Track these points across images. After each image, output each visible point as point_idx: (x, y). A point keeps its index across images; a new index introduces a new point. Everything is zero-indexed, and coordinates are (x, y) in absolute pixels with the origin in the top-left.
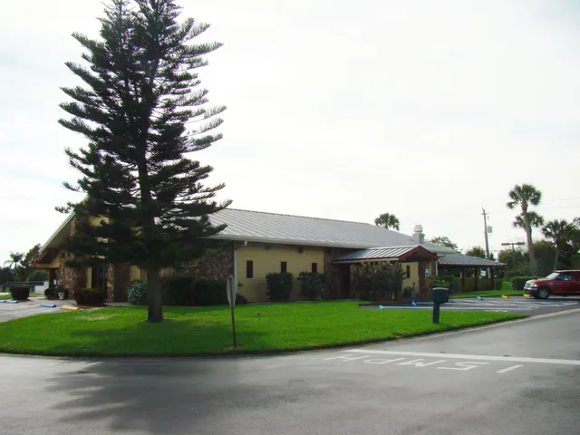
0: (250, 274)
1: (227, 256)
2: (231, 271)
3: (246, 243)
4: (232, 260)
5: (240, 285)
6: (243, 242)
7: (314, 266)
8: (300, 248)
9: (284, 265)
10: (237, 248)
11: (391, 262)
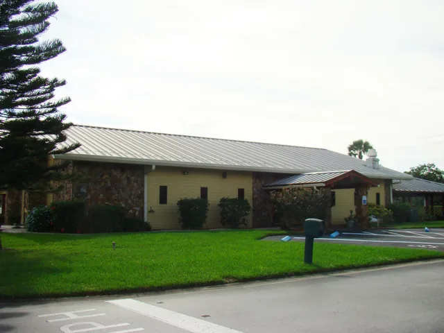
0: (163, 199)
1: (136, 181)
2: (141, 196)
3: (154, 167)
4: (143, 185)
5: (151, 211)
6: (151, 166)
7: (241, 192)
8: (224, 173)
9: (204, 191)
10: (147, 173)
11: (318, 188)
